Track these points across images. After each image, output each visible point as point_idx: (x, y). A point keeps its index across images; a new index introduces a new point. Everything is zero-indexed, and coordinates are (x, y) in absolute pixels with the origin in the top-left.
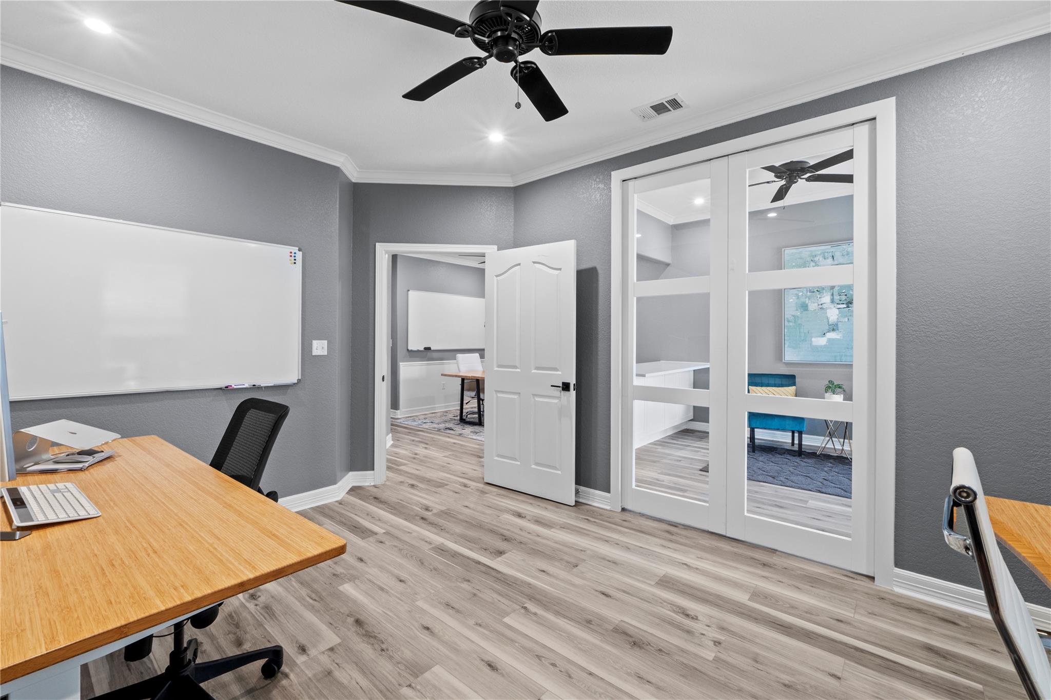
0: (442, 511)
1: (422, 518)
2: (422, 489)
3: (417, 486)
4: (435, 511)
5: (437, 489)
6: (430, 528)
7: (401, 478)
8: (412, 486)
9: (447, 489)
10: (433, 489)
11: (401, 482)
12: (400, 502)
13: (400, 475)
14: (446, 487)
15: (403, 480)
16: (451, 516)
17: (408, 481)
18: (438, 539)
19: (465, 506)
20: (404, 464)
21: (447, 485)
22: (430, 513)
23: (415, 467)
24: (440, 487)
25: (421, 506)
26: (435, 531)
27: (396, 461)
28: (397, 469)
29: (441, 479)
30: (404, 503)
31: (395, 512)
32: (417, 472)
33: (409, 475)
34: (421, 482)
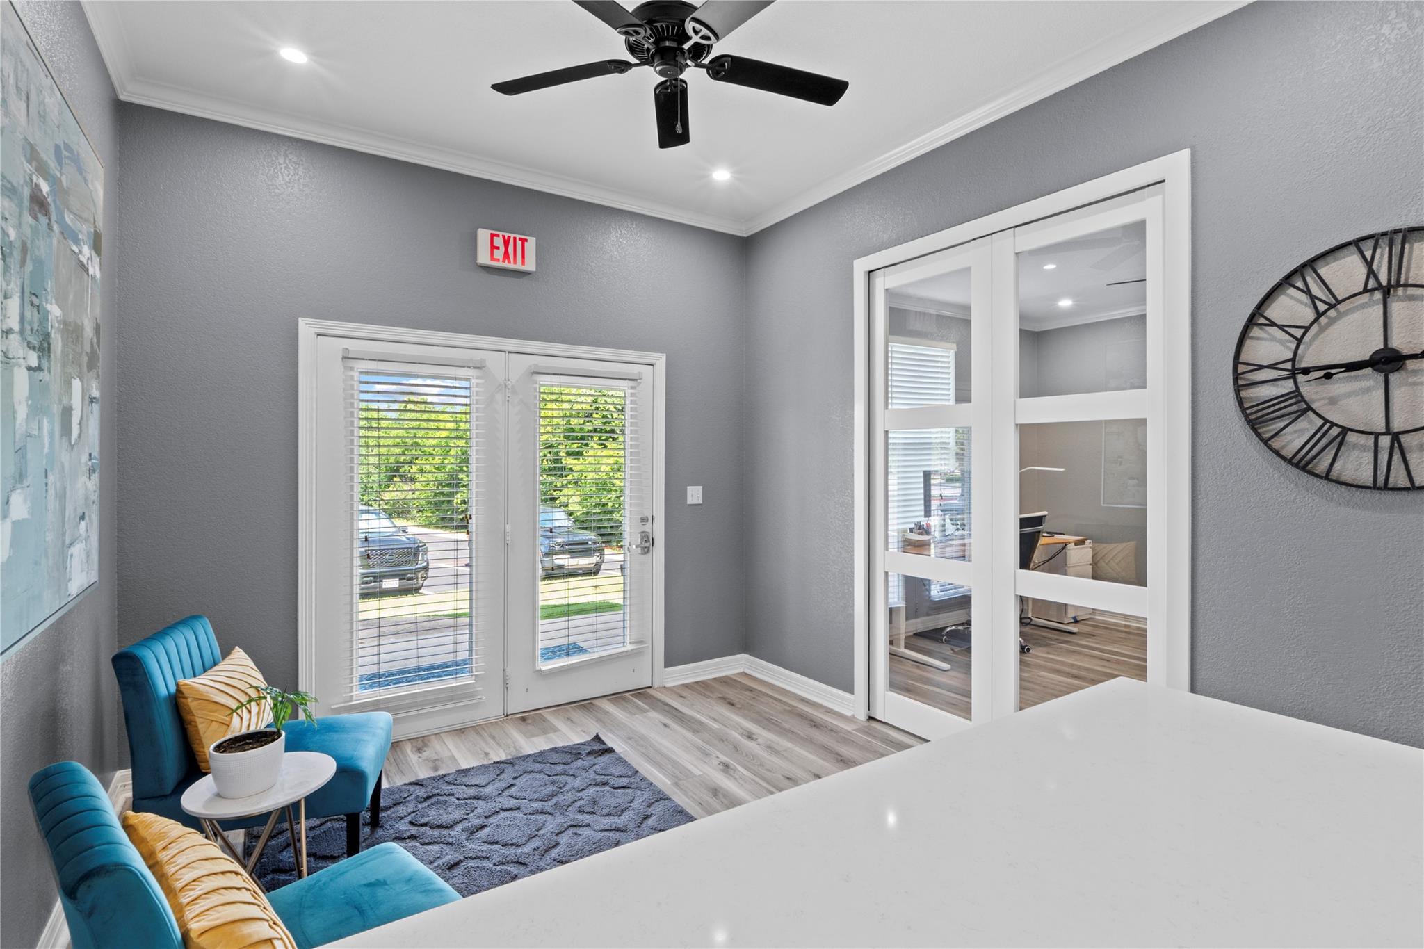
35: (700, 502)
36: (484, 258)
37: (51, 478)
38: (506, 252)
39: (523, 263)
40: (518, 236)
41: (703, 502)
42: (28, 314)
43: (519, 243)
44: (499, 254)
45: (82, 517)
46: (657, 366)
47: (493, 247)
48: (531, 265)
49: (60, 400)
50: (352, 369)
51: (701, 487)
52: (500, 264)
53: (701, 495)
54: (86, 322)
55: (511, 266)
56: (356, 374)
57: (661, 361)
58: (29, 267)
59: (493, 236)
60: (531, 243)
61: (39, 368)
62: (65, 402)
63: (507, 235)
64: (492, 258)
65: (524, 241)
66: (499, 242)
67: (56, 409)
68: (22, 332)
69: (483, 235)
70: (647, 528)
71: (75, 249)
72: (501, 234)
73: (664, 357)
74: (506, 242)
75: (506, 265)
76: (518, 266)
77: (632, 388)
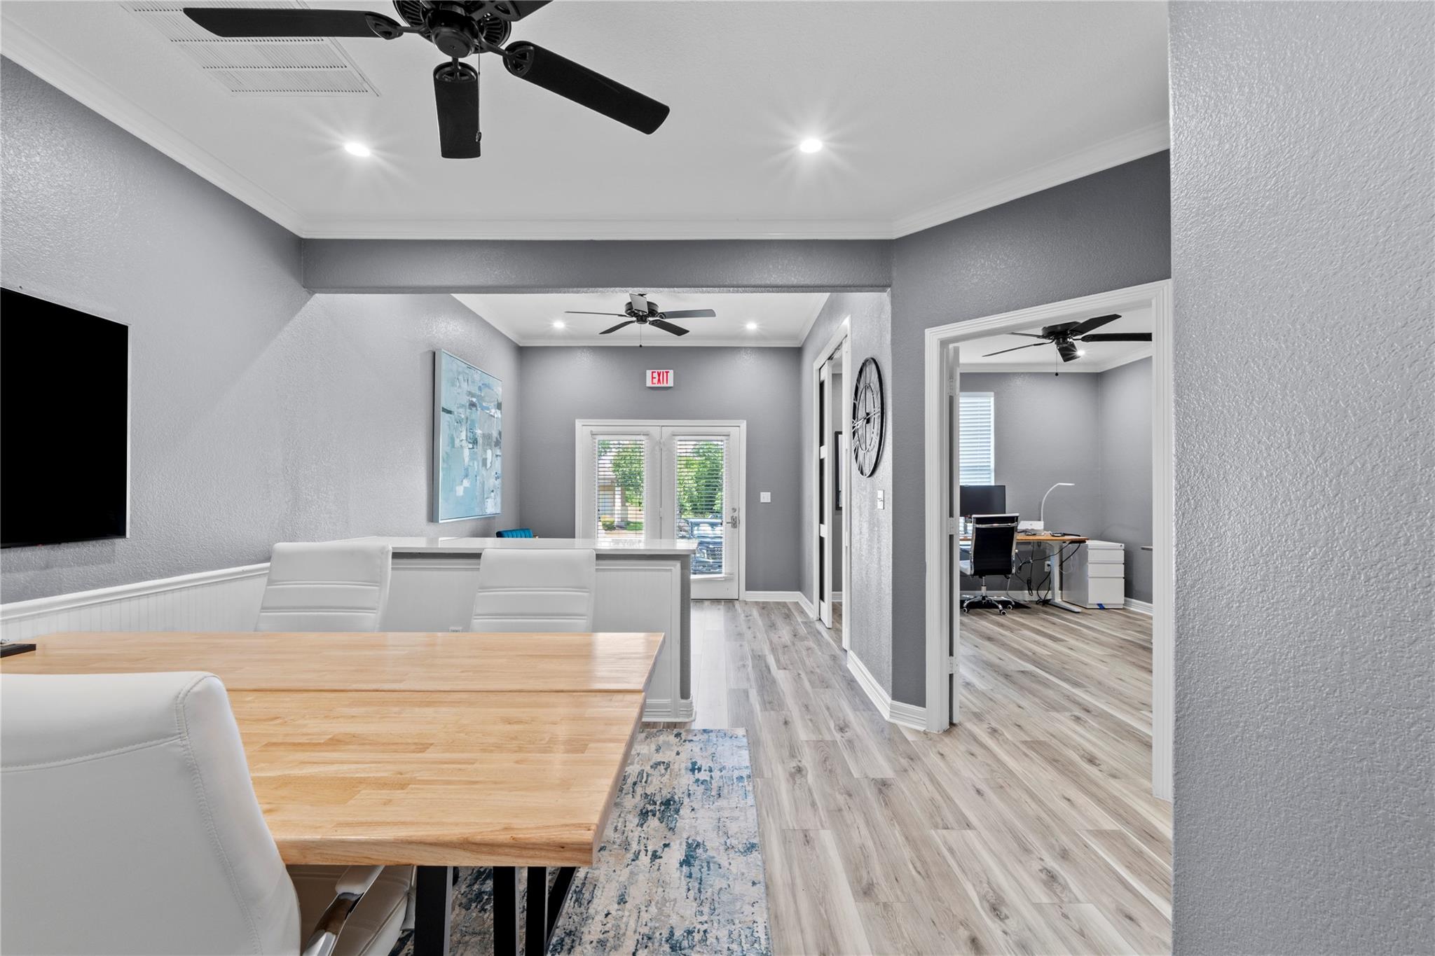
0: (1058, 711)
1: (1088, 711)
2: (1075, 748)
3: (1082, 757)
4: (1068, 714)
5: (1047, 740)
6: (1081, 701)
7: (1115, 787)
8: (1092, 760)
9: (1029, 735)
10: (1054, 742)
11: (1114, 776)
12: (1120, 739)
13: (1115, 799)
14: (1029, 739)
15: (1112, 781)
16: (1049, 704)
17: (1099, 774)
18: (1078, 692)
19: (1022, 708)
20: (1100, 834)
21: (1025, 742)
22: (1076, 713)
23: (1074, 813)
24: (1040, 743)
25: (1085, 725)
26: (1077, 698)
27: (1129, 867)
28: (1127, 823)
29: (1026, 755)
30: (1113, 735)
31: (1129, 728)
32: (1073, 793)
33: (1094, 789)
34: (1072, 763)
35: (769, 501)
36: (649, 384)
37: (478, 478)
38: (659, 380)
39: (667, 383)
40: (664, 371)
41: (771, 500)
42: (468, 435)
43: (665, 374)
44: (656, 381)
45: (493, 491)
46: (741, 428)
47: (653, 378)
48: (671, 384)
49: (482, 456)
50: (595, 439)
51: (769, 493)
52: (657, 385)
53: (769, 497)
54: (493, 432)
57: (744, 424)
58: (469, 422)
59: (653, 372)
60: (671, 373)
61: (473, 448)
62: (484, 456)
63: (659, 371)
64: (653, 383)
65: (667, 372)
66: (656, 375)
67: (480, 459)
68: (467, 440)
69: (649, 373)
70: (736, 514)
71: (488, 412)
72: (656, 371)
73: (745, 422)
74: (659, 375)
75: (659, 385)
76: (665, 385)
77: (727, 440)
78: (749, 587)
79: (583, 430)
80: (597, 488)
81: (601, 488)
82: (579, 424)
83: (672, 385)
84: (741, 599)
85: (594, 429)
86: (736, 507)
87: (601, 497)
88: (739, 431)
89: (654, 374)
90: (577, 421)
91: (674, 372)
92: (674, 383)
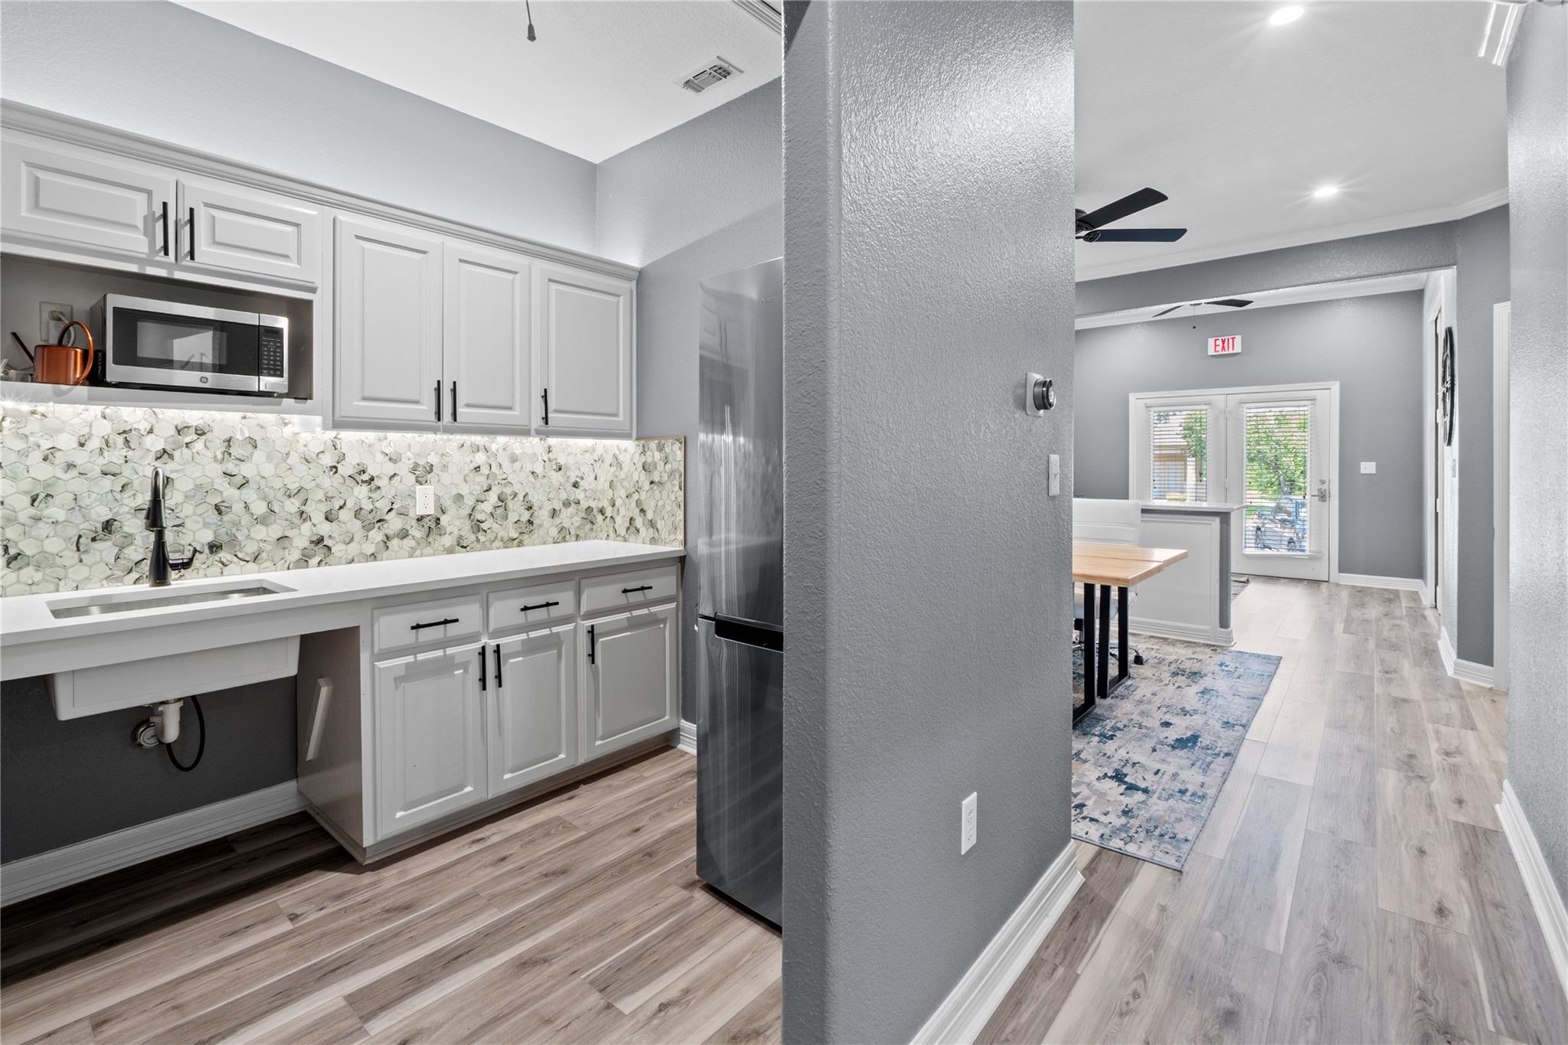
36: (1211, 352)
39: (1233, 349)
40: (1230, 337)
43: (1231, 341)
44: (1219, 348)
48: (1238, 349)
52: (1220, 353)
55: (1226, 352)
56: (1152, 413)
57: (1336, 387)
59: (1216, 340)
60: (1238, 339)
63: (1223, 338)
64: (1216, 351)
65: (1233, 339)
66: (1219, 342)
69: (1211, 341)
72: (1220, 338)
74: (1223, 342)
75: (1224, 352)
78: (1343, 568)
79: (1136, 403)
80: (1152, 459)
81: (1157, 459)
82: (1132, 397)
83: (1240, 351)
84: (1331, 581)
85: (1149, 402)
86: (1325, 477)
87: (1156, 467)
88: (1330, 395)
89: (1217, 341)
90: (1130, 395)
91: (1242, 338)
92: (1242, 349)
